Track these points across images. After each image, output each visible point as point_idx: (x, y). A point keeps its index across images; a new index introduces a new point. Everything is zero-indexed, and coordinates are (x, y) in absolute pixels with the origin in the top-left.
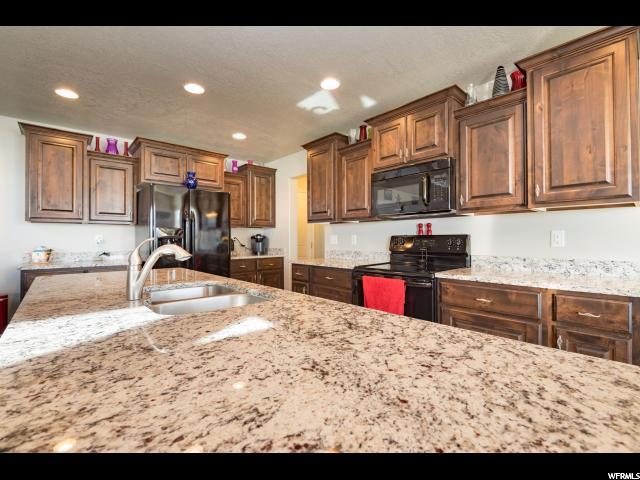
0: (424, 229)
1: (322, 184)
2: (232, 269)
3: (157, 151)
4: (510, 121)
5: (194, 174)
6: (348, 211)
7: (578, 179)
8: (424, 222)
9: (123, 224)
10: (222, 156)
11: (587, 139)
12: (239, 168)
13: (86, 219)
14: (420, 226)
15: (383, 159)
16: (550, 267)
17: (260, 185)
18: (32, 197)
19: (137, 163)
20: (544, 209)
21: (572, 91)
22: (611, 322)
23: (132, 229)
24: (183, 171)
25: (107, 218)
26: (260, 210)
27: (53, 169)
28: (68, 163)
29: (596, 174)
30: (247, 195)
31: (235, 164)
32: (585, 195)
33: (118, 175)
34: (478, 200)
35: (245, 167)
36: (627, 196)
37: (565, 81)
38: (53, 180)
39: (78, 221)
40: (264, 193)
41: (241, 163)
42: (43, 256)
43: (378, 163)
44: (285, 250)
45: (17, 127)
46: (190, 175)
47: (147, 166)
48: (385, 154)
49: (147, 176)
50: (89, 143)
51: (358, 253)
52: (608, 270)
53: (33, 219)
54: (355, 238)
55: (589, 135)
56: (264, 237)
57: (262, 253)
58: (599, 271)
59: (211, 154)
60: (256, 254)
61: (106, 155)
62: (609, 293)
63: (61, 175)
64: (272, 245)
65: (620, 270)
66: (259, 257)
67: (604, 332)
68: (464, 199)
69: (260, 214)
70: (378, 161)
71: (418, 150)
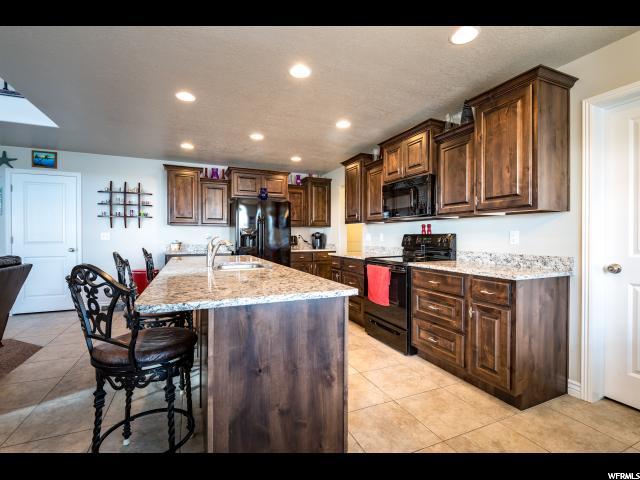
0: (426, 229)
1: (353, 193)
2: (292, 260)
3: (241, 175)
4: (467, 146)
5: (265, 189)
6: (372, 214)
7: (501, 192)
8: (426, 223)
9: (221, 225)
10: (287, 174)
11: (507, 161)
12: (302, 181)
13: (200, 223)
14: (423, 226)
15: (389, 174)
16: (508, 261)
17: (318, 193)
18: (171, 210)
19: (229, 183)
20: (503, 214)
21: (499, 125)
22: (499, 298)
23: (228, 229)
24: (259, 187)
25: (212, 222)
26: (317, 212)
27: (181, 191)
28: (189, 187)
29: (511, 189)
30: (307, 201)
31: (298, 177)
32: (505, 205)
33: (219, 192)
34: (448, 207)
35: (306, 179)
36: (529, 206)
37: (494, 117)
38: (182, 198)
39: (195, 224)
40: (321, 199)
41: (303, 176)
42: (176, 246)
43: (388, 178)
44: (337, 245)
45: (163, 167)
46: (264, 190)
47: (236, 186)
48: (391, 171)
49: (235, 193)
50: (201, 172)
51: (384, 249)
52: (545, 264)
53: (171, 223)
54: (382, 236)
55: (508, 159)
56: (322, 235)
57: (320, 247)
58: (539, 264)
59: (279, 173)
60: (315, 248)
61: (211, 180)
62: (497, 277)
63: (186, 195)
64: (329, 241)
65: (553, 263)
66: (317, 250)
67: (496, 305)
68: (440, 206)
69: (317, 217)
70: (387, 176)
71: (410, 168)
